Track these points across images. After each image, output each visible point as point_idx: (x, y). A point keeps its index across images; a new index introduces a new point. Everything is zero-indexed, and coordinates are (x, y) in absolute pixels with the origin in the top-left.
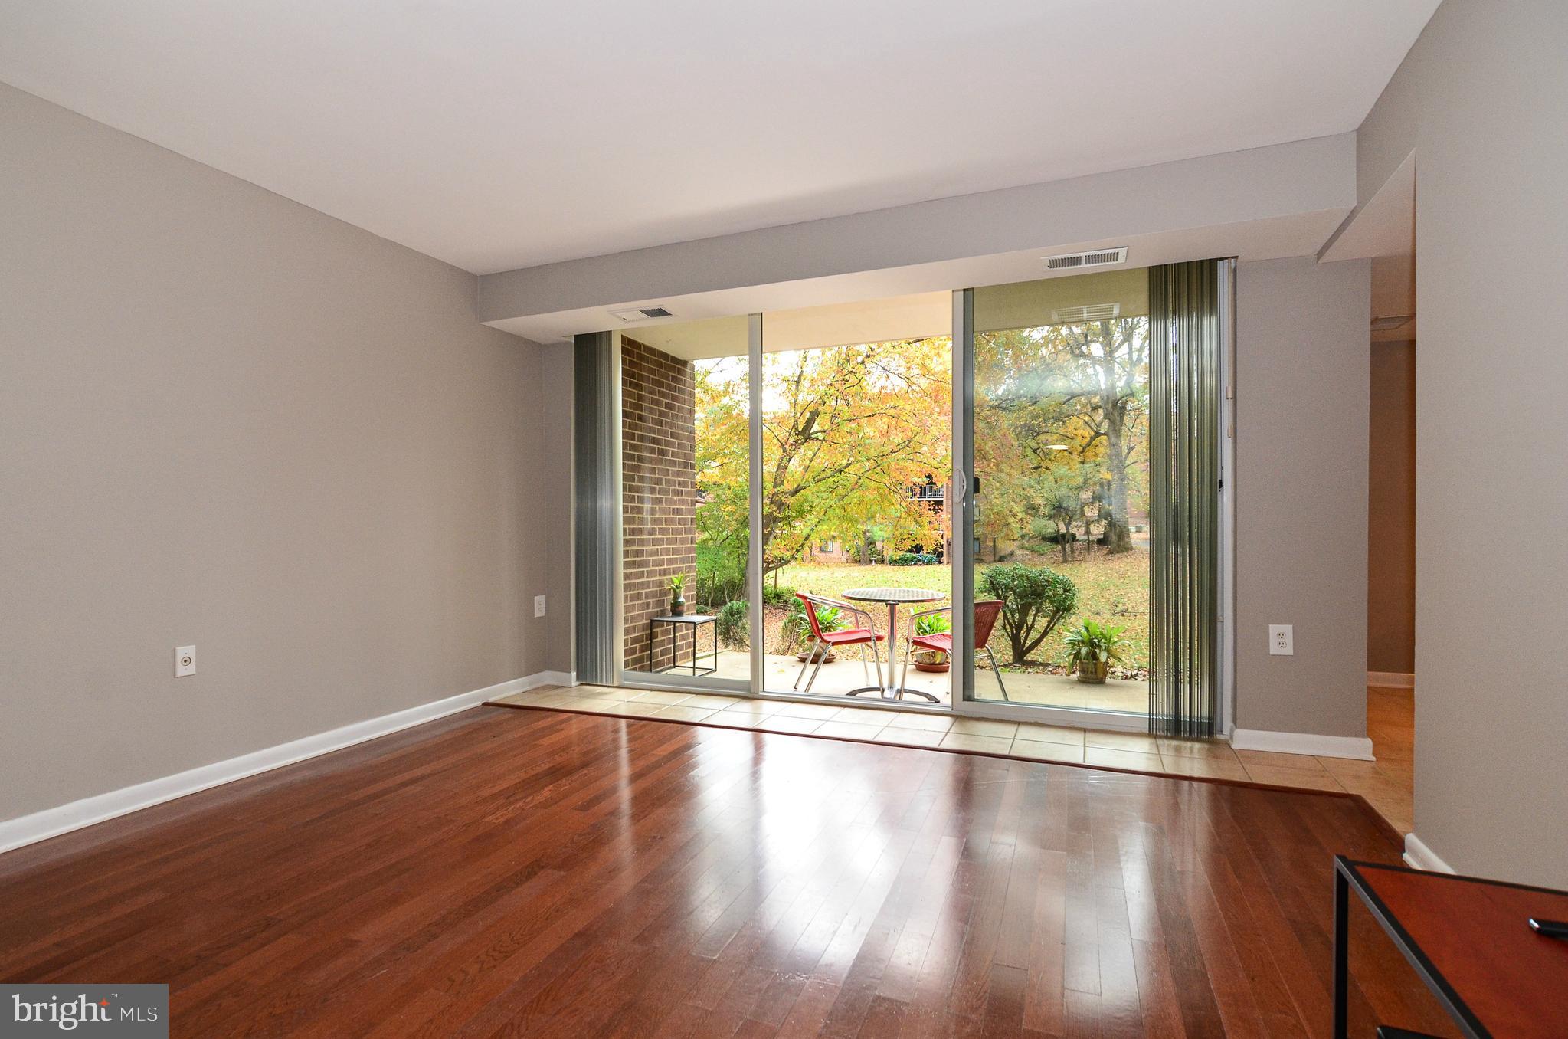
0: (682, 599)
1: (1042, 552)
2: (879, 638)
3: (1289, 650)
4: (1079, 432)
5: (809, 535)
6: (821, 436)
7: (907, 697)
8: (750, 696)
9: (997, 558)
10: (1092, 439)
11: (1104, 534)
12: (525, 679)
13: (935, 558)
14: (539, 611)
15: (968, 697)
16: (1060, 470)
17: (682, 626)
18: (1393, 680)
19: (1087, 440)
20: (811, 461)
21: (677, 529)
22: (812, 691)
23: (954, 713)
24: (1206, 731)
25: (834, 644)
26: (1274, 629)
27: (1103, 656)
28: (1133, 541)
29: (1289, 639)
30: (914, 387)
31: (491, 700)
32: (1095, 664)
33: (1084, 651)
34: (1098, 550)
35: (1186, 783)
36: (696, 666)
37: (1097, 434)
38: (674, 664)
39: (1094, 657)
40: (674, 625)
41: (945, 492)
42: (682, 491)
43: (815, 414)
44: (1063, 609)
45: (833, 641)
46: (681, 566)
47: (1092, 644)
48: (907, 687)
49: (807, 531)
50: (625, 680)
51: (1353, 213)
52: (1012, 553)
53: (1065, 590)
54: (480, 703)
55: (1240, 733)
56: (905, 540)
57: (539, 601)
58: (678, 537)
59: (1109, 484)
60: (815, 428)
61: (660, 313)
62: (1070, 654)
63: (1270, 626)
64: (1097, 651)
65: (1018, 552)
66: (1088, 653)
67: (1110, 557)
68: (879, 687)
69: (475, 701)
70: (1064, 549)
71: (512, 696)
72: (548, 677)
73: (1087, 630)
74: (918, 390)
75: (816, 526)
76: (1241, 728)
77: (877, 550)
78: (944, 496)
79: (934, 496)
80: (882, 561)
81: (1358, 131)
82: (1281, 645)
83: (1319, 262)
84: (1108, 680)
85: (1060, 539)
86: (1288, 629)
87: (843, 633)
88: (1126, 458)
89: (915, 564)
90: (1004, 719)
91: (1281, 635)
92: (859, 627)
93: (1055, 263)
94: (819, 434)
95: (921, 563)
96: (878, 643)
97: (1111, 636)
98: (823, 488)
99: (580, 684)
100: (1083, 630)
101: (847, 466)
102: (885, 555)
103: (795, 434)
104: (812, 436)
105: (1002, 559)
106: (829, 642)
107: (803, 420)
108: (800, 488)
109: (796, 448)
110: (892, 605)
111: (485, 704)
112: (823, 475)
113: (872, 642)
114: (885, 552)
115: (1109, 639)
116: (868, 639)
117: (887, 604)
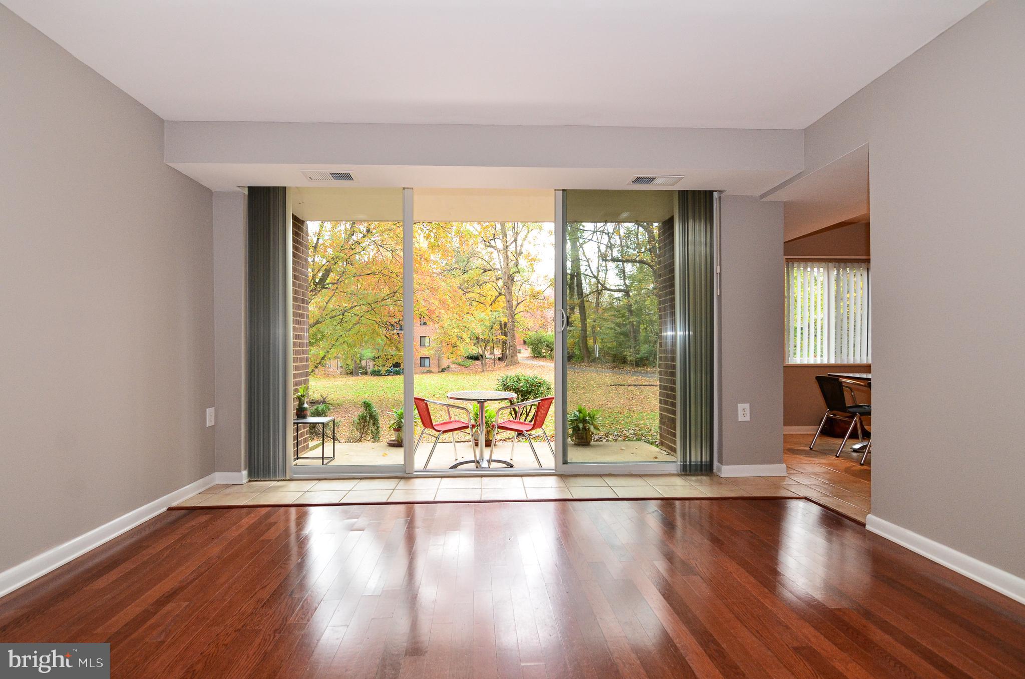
0: (306, 405)
1: (467, 366)
2: (474, 426)
3: (748, 418)
4: (490, 293)
5: (325, 356)
6: (332, 287)
7: (493, 465)
8: (405, 475)
9: (440, 370)
10: (497, 297)
11: (503, 354)
12: (200, 481)
14: (210, 421)
15: (565, 462)
16: (480, 315)
17: (301, 426)
19: (494, 298)
20: (327, 304)
21: (298, 350)
22: (429, 467)
23: (557, 473)
24: (705, 469)
25: (444, 432)
26: (741, 406)
28: (518, 358)
29: (740, 412)
31: (174, 504)
32: (586, 434)
33: (580, 425)
36: (324, 457)
37: (500, 294)
38: (297, 455)
39: (586, 429)
40: (298, 426)
42: (301, 321)
43: (327, 272)
45: (443, 430)
46: (301, 379)
47: (584, 421)
48: (493, 458)
49: (322, 354)
50: (295, 473)
51: (797, 176)
52: (448, 367)
54: (165, 509)
55: (725, 468)
56: (388, 359)
57: (210, 412)
58: (298, 356)
60: (327, 281)
61: (347, 177)
63: (738, 404)
64: (588, 425)
65: (452, 366)
66: (583, 427)
67: (507, 368)
68: (474, 459)
69: (163, 508)
71: (192, 498)
72: (219, 478)
73: (580, 412)
75: (330, 349)
76: (725, 465)
77: (362, 366)
80: (366, 373)
82: (744, 415)
83: (761, 200)
84: (592, 443)
85: (480, 357)
86: (747, 406)
88: (515, 309)
89: (388, 375)
90: (589, 474)
91: (744, 410)
93: (638, 180)
94: (330, 285)
95: (392, 374)
96: (474, 430)
97: (594, 416)
98: (335, 323)
99: (250, 481)
100: (577, 413)
101: (352, 308)
102: (368, 369)
103: (314, 284)
104: (326, 286)
105: (443, 370)
106: (440, 431)
107: (320, 275)
108: (318, 322)
109: (316, 294)
110: (482, 403)
111: (170, 509)
112: (334, 314)
113: (469, 429)
114: (368, 367)
115: (593, 417)
116: (467, 427)
117: (478, 402)
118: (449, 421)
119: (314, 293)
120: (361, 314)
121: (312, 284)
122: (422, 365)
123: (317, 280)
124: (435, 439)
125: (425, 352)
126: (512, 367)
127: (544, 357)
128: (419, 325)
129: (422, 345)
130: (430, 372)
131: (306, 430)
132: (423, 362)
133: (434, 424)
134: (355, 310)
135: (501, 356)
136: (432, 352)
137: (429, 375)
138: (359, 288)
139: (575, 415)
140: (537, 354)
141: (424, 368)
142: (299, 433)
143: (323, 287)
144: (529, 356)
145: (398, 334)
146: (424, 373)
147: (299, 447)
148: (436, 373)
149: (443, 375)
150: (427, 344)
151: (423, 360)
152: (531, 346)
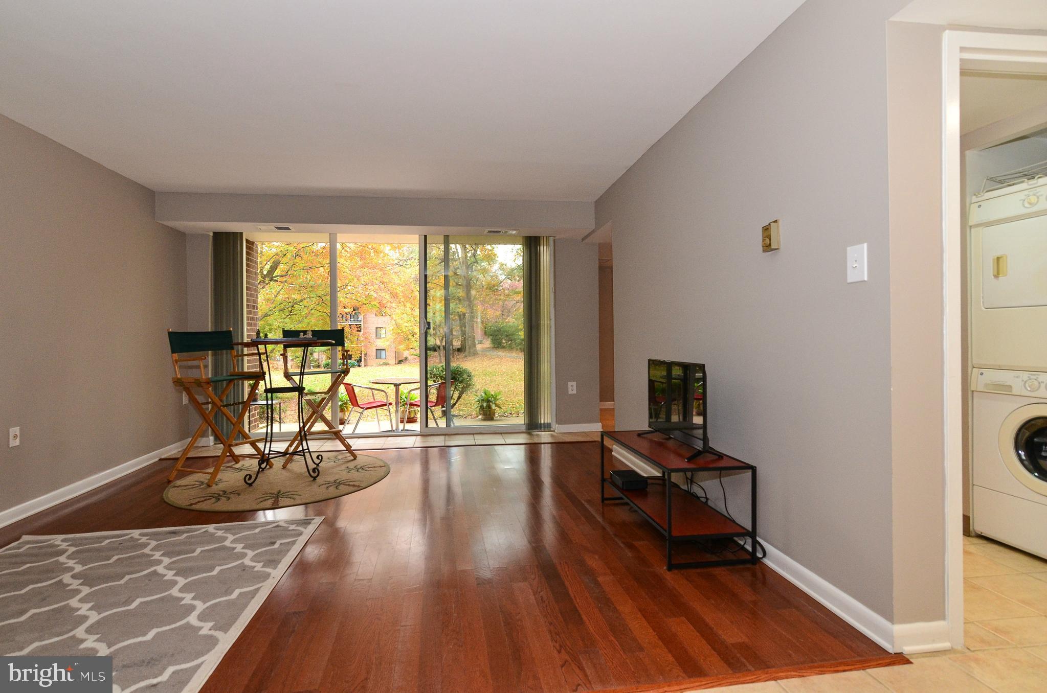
2: (391, 404)
3: (575, 392)
6: (279, 279)
8: (332, 437)
9: (397, 362)
11: (461, 345)
13: (356, 363)
18: (608, 405)
20: (276, 296)
25: (367, 409)
26: (570, 384)
27: (493, 407)
28: (477, 349)
29: (575, 388)
30: (346, 248)
31: (163, 457)
32: (490, 411)
33: (485, 405)
34: (458, 355)
35: (543, 445)
39: (489, 407)
41: (363, 318)
43: (276, 264)
44: (467, 386)
45: (366, 407)
47: (488, 401)
51: (593, 232)
52: (406, 359)
53: (468, 376)
54: (157, 459)
55: (559, 427)
59: (464, 315)
60: (276, 274)
62: (478, 407)
63: (569, 383)
64: (491, 404)
66: (487, 405)
67: (465, 359)
70: (440, 355)
71: (175, 454)
73: (486, 394)
74: (348, 250)
76: (559, 425)
78: (362, 321)
79: (355, 321)
81: (596, 202)
82: (572, 390)
83: (584, 242)
84: (495, 418)
85: (437, 349)
86: (574, 384)
87: (367, 404)
91: (572, 386)
92: (374, 400)
94: (279, 277)
96: (390, 407)
97: (496, 396)
98: (284, 316)
99: (215, 444)
100: (483, 395)
101: (301, 301)
102: (320, 362)
103: (262, 277)
104: (275, 279)
105: (400, 362)
106: (363, 408)
107: (268, 267)
108: (266, 315)
109: (264, 287)
110: (397, 386)
111: (161, 460)
112: (282, 306)
113: (387, 406)
114: (320, 360)
115: (496, 399)
116: (385, 405)
117: (395, 385)
118: (373, 401)
119: (262, 286)
120: (312, 306)
121: (259, 276)
122: (378, 357)
123: (265, 273)
124: (359, 414)
125: (380, 344)
126: (470, 358)
127: (504, 347)
128: (374, 316)
129: (378, 336)
130: (386, 364)
131: (256, 412)
132: (378, 356)
133: (359, 404)
134: (305, 302)
135: (459, 347)
136: (387, 343)
137: (384, 367)
138: (308, 280)
139: (481, 395)
140: (497, 344)
141: (380, 360)
142: (251, 413)
143: (271, 280)
144: (489, 346)
145: (350, 325)
146: (380, 365)
147: (251, 425)
148: (393, 365)
149: (400, 367)
150: (383, 336)
151: (378, 352)
152: (491, 337)
